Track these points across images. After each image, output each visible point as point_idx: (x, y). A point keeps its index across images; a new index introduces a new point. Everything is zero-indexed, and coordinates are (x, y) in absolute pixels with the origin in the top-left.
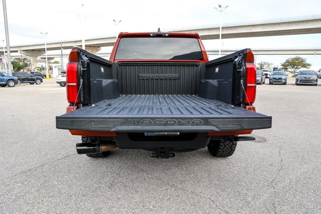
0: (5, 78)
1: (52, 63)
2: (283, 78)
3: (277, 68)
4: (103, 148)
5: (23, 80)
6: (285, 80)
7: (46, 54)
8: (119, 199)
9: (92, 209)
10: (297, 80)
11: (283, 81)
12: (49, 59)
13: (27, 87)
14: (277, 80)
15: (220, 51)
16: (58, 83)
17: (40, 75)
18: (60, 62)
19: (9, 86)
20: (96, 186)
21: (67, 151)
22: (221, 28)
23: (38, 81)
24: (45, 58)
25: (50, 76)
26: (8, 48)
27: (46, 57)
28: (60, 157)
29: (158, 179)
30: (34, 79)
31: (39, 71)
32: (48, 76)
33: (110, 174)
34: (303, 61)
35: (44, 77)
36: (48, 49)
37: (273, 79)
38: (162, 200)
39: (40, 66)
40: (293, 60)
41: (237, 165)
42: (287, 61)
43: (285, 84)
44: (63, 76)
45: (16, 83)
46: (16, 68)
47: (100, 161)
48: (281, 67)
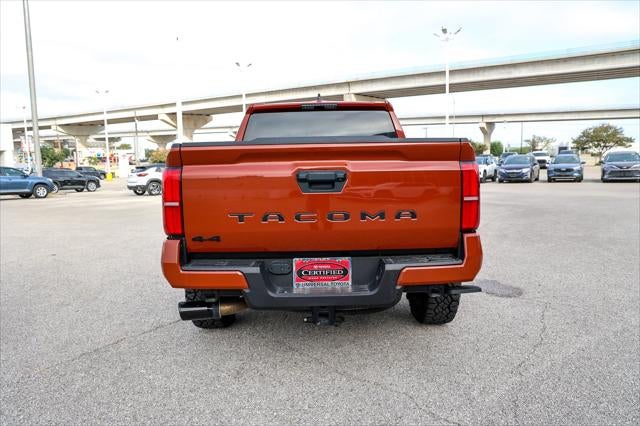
0: (30, 181)
1: (118, 148)
2: (575, 168)
3: (565, 148)
4: (224, 309)
5: (64, 184)
6: (580, 171)
7: (106, 131)
8: (251, 395)
9: (208, 412)
10: (604, 172)
11: (576, 174)
12: (112, 140)
13: (70, 198)
14: (563, 174)
15: (447, 118)
16: (130, 188)
17: (95, 173)
18: (132, 146)
19: (37, 197)
20: (212, 375)
21: (158, 319)
22: (447, 73)
23: (92, 186)
24: (104, 139)
25: (113, 174)
26: (35, 120)
27: (107, 137)
28: (146, 328)
29: (320, 362)
30: (83, 181)
31: (91, 166)
32: (109, 176)
33: (235, 356)
34: (616, 132)
35: (102, 177)
36: (110, 122)
37: (556, 170)
38: (324, 396)
39: (93, 155)
40: (596, 130)
41: (460, 339)
42: (585, 134)
43: (579, 180)
44: (140, 175)
45: (50, 189)
46: (48, 160)
47: (218, 334)
48: (573, 145)
